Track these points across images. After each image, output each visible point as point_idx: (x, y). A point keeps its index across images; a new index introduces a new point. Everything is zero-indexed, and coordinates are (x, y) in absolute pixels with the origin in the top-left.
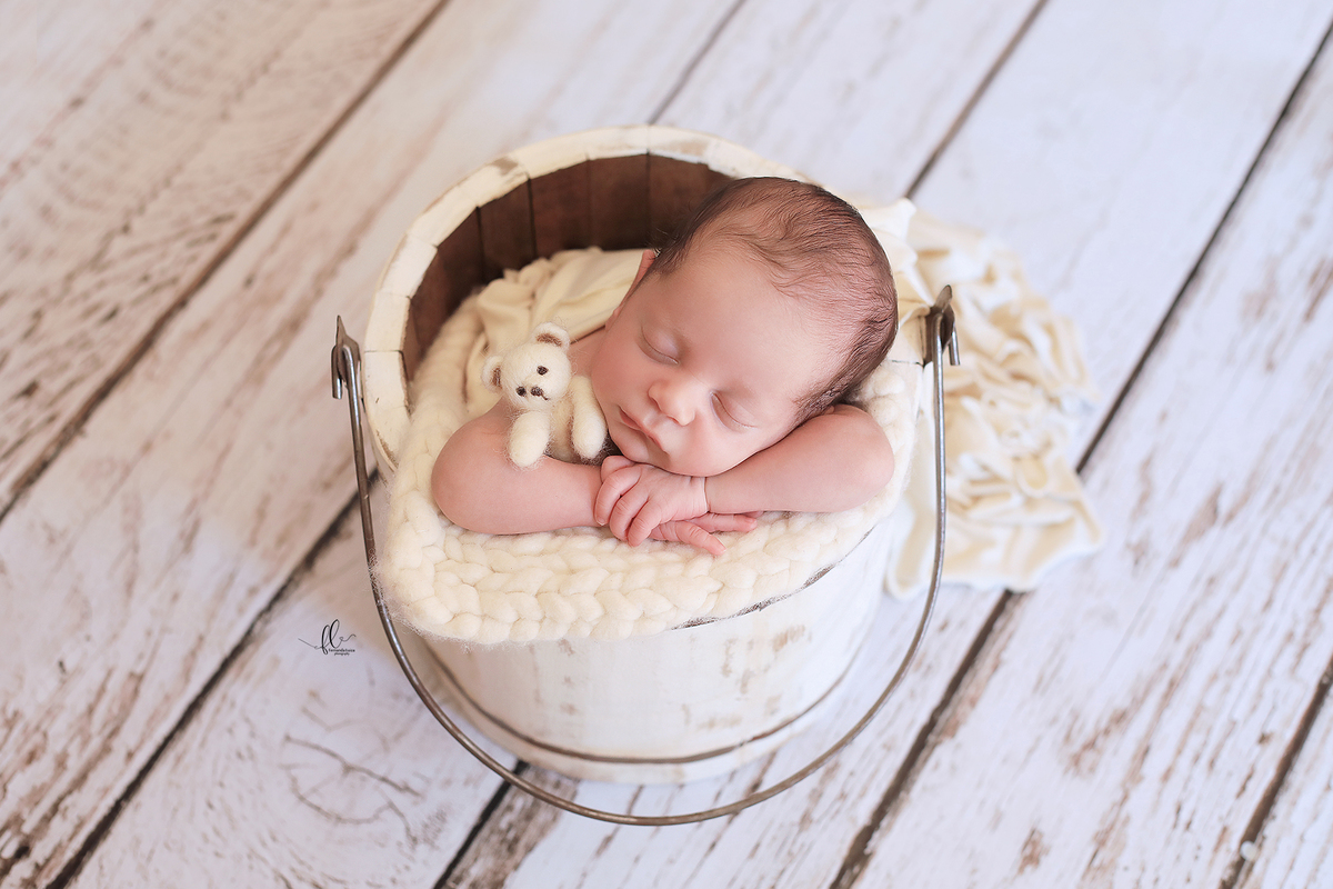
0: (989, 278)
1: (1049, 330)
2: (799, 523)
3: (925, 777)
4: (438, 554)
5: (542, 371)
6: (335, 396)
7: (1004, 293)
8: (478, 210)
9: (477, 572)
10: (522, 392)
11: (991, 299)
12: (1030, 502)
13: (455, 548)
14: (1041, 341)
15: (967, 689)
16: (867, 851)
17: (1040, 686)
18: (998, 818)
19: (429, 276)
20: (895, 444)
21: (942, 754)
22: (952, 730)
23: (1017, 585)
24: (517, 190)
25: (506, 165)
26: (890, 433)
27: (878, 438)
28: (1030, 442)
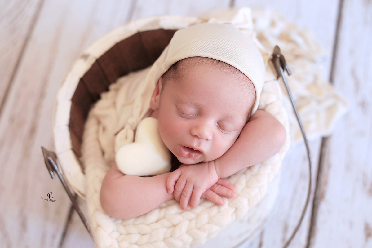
0: (273, 24)
1: (301, 34)
4: (116, 235)
6: (52, 178)
8: (82, 80)
9: (135, 238)
11: (277, 31)
13: (122, 229)
14: (299, 40)
15: (322, 179)
18: (351, 225)
19: (72, 113)
20: (282, 121)
21: (323, 207)
24: (94, 66)
25: (85, 57)
26: (278, 118)
27: (276, 124)
28: (310, 79)
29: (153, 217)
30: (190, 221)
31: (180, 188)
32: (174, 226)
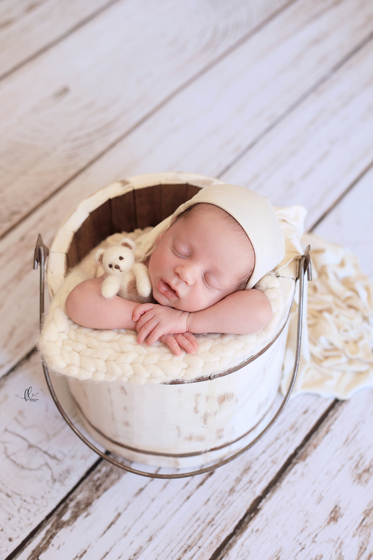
0: (342, 264)
1: (367, 289)
2: (227, 339)
3: (290, 477)
4: (64, 336)
5: (121, 258)
6: (34, 268)
7: (348, 271)
8: (110, 201)
9: (81, 347)
10: (111, 266)
11: (342, 273)
12: (350, 361)
13: (73, 335)
14: (363, 294)
15: (313, 441)
16: (259, 507)
17: (346, 442)
18: (320, 499)
21: (298, 468)
22: (304, 458)
23: (341, 397)
24: (128, 194)
25: (124, 183)
28: (353, 335)
29: (107, 336)
30: (140, 355)
31: (145, 319)
32: (122, 353)
